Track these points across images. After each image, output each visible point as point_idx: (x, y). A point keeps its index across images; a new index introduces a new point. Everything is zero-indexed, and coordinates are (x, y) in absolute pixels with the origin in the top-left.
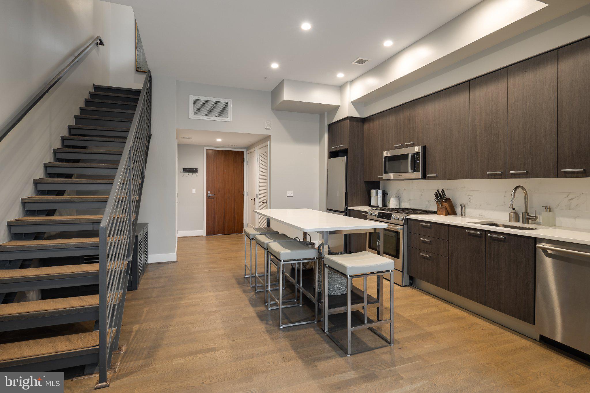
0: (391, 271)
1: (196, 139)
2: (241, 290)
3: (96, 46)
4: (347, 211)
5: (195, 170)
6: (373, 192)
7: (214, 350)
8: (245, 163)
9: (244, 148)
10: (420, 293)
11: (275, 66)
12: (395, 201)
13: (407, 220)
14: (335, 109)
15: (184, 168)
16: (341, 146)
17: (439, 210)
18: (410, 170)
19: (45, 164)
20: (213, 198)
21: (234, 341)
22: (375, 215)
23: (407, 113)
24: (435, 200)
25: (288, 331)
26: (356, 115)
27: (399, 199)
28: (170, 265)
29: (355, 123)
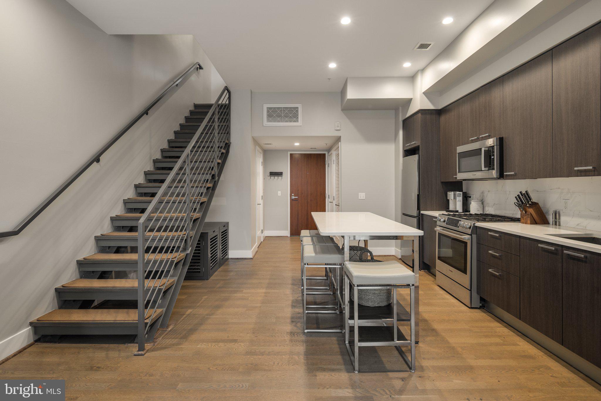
0: (411, 285)
1: (276, 144)
2: (291, 290)
3: (196, 70)
4: (419, 215)
5: (280, 174)
6: (451, 195)
7: (235, 341)
8: (327, 166)
9: (326, 151)
10: (489, 318)
11: (333, 65)
12: (477, 205)
13: (476, 228)
14: (408, 102)
15: (270, 172)
16: (414, 144)
17: (523, 218)
18: (483, 169)
19: (145, 172)
20: (297, 200)
21: (256, 336)
22: (444, 221)
23: (482, 99)
24: (515, 204)
25: (311, 336)
26: (431, 107)
27: (482, 203)
28: (246, 261)
29: (428, 117)
